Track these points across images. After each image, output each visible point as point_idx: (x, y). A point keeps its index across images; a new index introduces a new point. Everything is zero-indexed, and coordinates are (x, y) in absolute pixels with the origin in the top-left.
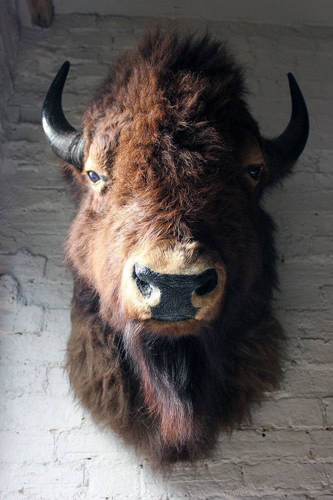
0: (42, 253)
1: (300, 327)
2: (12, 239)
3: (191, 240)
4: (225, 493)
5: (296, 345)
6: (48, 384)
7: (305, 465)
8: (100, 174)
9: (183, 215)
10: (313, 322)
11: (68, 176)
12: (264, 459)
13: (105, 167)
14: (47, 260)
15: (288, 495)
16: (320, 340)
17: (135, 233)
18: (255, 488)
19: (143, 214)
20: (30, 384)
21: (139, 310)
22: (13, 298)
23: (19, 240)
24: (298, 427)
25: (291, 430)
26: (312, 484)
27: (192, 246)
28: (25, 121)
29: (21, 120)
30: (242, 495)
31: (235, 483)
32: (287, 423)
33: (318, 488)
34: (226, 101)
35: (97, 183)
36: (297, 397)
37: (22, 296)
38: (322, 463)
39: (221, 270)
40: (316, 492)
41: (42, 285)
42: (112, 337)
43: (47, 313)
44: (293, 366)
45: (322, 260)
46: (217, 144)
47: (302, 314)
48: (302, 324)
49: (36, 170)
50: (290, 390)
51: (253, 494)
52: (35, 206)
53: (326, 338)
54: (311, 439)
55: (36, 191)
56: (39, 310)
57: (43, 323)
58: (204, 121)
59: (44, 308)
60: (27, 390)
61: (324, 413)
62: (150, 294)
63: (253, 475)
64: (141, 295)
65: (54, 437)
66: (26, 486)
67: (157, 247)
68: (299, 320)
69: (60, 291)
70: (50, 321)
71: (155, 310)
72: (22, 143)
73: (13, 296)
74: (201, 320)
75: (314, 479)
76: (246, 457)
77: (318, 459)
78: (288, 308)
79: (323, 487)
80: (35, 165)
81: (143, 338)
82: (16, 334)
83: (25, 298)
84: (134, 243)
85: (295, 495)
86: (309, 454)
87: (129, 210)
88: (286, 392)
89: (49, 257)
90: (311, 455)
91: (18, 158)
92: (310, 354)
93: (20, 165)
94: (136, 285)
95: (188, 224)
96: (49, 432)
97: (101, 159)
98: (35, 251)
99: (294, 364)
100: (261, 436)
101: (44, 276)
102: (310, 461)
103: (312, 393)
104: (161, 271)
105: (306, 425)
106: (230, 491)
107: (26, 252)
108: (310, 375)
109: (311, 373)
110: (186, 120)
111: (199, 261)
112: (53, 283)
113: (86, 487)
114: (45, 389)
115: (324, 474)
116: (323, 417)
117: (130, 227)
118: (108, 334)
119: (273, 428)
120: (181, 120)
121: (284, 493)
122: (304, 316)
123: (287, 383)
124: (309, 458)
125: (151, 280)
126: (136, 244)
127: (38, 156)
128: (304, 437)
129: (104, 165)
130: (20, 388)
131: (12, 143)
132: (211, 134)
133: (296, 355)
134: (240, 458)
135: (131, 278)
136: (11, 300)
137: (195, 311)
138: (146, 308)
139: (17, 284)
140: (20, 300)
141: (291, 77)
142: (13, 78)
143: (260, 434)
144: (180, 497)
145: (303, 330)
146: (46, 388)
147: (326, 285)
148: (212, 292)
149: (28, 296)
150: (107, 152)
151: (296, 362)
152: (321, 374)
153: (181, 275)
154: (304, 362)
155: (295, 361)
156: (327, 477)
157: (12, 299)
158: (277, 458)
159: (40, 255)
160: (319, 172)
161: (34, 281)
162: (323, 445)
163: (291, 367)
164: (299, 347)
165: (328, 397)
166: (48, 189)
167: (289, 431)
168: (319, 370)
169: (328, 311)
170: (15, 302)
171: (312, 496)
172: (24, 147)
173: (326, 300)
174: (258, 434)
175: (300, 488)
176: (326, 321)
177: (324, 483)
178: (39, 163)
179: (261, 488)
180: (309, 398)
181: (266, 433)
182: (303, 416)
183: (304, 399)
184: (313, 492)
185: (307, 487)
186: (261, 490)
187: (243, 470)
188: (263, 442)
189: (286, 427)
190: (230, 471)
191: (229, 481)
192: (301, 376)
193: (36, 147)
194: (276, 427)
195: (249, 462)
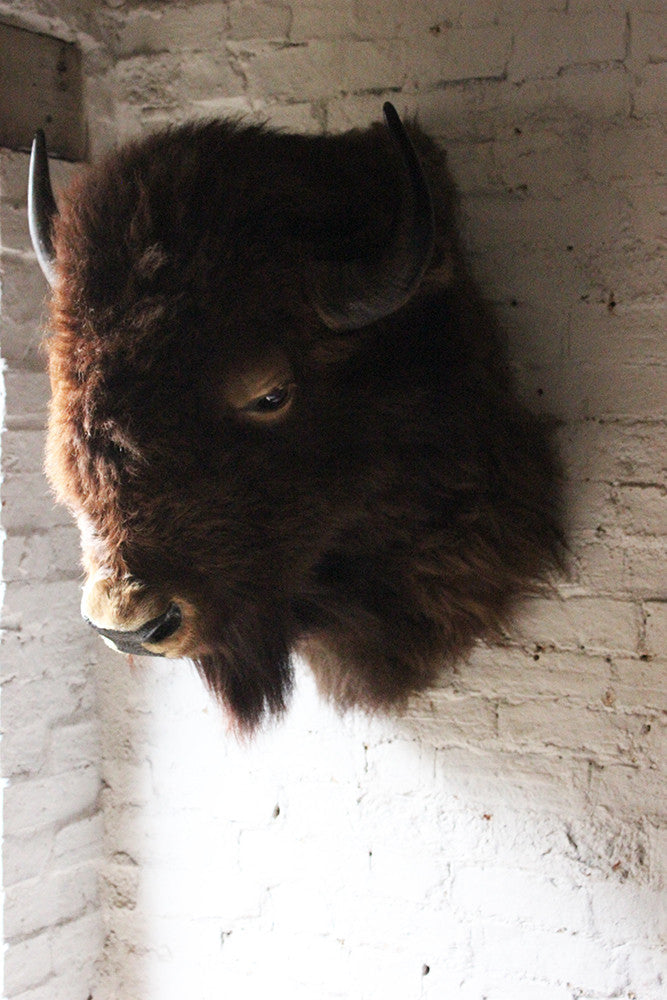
1: (623, 458)
3: (130, 580)
4: (468, 742)
5: (608, 496)
7: (597, 714)
10: (650, 449)
12: (532, 697)
15: (563, 756)
16: (654, 489)
18: (514, 741)
24: (594, 649)
25: (582, 652)
26: (602, 745)
30: (494, 747)
31: (484, 731)
32: (576, 641)
33: (612, 753)
36: (599, 596)
38: (626, 714)
39: (184, 604)
40: (608, 758)
44: (597, 536)
47: (629, 431)
48: (628, 453)
50: (587, 582)
51: (512, 747)
54: (612, 672)
61: (641, 628)
63: (513, 721)
68: (622, 445)
72: (138, 61)
75: (606, 737)
76: (505, 692)
77: (618, 708)
78: (606, 417)
79: (621, 751)
85: (574, 758)
86: (605, 697)
88: (580, 586)
90: (608, 699)
91: (137, 97)
92: (631, 516)
93: (144, 112)
99: (601, 533)
100: (532, 658)
102: (606, 708)
103: (627, 590)
105: (606, 647)
106: (476, 742)
108: (627, 556)
109: (630, 552)
111: (136, 611)
115: (625, 732)
116: (639, 636)
119: (553, 647)
121: (557, 753)
122: (633, 436)
123: (584, 569)
124: (604, 703)
127: (169, 88)
128: (602, 667)
131: (122, 64)
133: (605, 516)
134: (495, 691)
143: (531, 655)
144: (406, 740)
145: (628, 465)
151: (604, 531)
152: (649, 556)
153: (117, 631)
154: (619, 532)
155: (604, 528)
156: (629, 738)
158: (553, 697)
162: (630, 684)
163: (596, 539)
164: (613, 501)
165: (652, 600)
167: (578, 654)
168: (645, 546)
171: (601, 764)
174: (527, 654)
175: (583, 749)
177: (622, 746)
178: (174, 104)
179: (523, 741)
180: (619, 600)
181: (540, 654)
182: (604, 631)
183: (609, 601)
184: (603, 758)
185: (595, 748)
186: (523, 745)
187: (499, 711)
188: (534, 669)
189: (573, 648)
190: (478, 710)
191: (476, 726)
192: (612, 557)
193: (164, 66)
194: (558, 645)
195: (509, 699)
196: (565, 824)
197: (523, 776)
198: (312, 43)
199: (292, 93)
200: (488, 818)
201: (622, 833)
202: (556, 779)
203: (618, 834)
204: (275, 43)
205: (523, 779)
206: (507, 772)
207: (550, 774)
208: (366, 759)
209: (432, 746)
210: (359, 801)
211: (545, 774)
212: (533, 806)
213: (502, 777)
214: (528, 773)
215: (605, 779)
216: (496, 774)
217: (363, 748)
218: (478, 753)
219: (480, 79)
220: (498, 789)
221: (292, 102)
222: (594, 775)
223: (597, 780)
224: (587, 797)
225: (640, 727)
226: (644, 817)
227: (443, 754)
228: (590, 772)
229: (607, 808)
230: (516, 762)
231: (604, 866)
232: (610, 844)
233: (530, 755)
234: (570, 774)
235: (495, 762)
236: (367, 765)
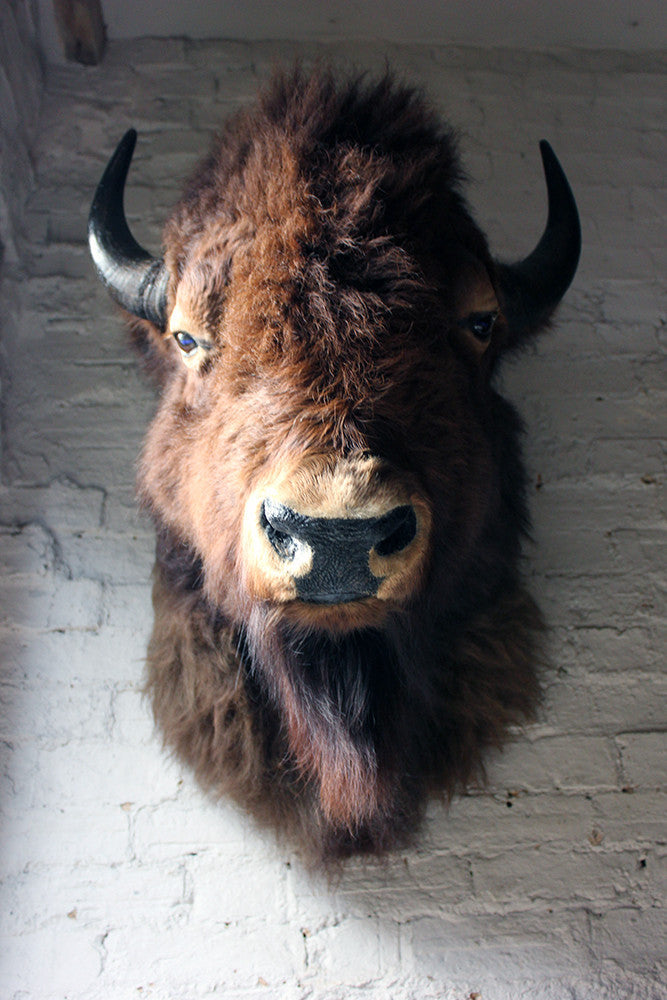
0: (96, 482)
1: (572, 607)
2: (42, 459)
3: (366, 455)
4: (441, 909)
5: (565, 639)
6: (115, 721)
7: (585, 856)
8: (196, 336)
9: (349, 410)
10: (597, 597)
11: (140, 340)
12: (511, 847)
13: (207, 324)
14: (106, 494)
15: (555, 909)
16: (609, 630)
17: (264, 443)
18: (494, 900)
19: (277, 410)
20: (82, 723)
21: (274, 585)
22: (46, 567)
23: (53, 460)
24: (571, 788)
25: (558, 794)
26: (596, 888)
27: (366, 465)
28: (59, 240)
29: (52, 238)
30: (471, 912)
31: (459, 892)
32: (551, 781)
33: (610, 896)
34: (424, 198)
35: (192, 352)
36: (569, 734)
37: (62, 562)
38: (615, 851)
39: (423, 508)
40: (605, 903)
41: (99, 543)
42: (228, 634)
43: (109, 593)
44: (560, 677)
45: (610, 483)
46: (409, 277)
47: (575, 583)
48: (577, 602)
49: (82, 330)
50: (556, 721)
51: (491, 910)
52: (81, 397)
53: (620, 626)
54: (596, 809)
55: (82, 368)
56: (93, 588)
57: (102, 611)
58: (384, 235)
59: (103, 584)
60: (77, 733)
61: (618, 761)
62: (293, 554)
63: (489, 877)
64: (277, 557)
65: (128, 816)
66: (80, 906)
67: (305, 469)
68: (571, 595)
69: (131, 551)
70: (115, 606)
71: (302, 583)
72: (53, 281)
73: (45, 563)
74: (388, 600)
75: (601, 880)
76: (477, 845)
77: (608, 845)
78: (551, 572)
79: (618, 893)
80: (79, 320)
81: (283, 635)
82: (54, 631)
83: (69, 567)
84: (263, 462)
85: (567, 909)
86: (592, 837)
87: (251, 402)
88: (549, 725)
89: (110, 489)
90: (595, 838)
91: (48, 308)
92: (591, 655)
93: (51, 322)
94: (268, 540)
95: (359, 426)
96: (119, 808)
97: (197, 309)
98: (84, 479)
99: (562, 674)
100: (505, 806)
101: (101, 525)
102: (594, 849)
103: (597, 726)
104: (312, 512)
105: (585, 783)
106: (450, 906)
107: (67, 481)
108: (592, 694)
109: (594, 690)
110: (352, 234)
111: (380, 492)
112: (119, 537)
113: (188, 905)
114: (109, 730)
115: (619, 871)
116: (618, 769)
117: (253, 434)
118: (221, 627)
119: (526, 791)
120: (342, 235)
121: (547, 907)
122: (580, 586)
123: (550, 709)
124: (592, 843)
125: (294, 529)
126: (266, 465)
127: (83, 305)
128: (582, 806)
129: (204, 319)
130: (64, 731)
131: (36, 282)
132: (397, 260)
133: (565, 657)
134: (466, 846)
135: (260, 526)
136: (42, 570)
137: (375, 583)
138: (286, 581)
139: (52, 542)
140: (59, 569)
141: (545, 147)
142: (34, 160)
143: (503, 802)
144: (359, 918)
145: (578, 613)
146: (112, 729)
147: (620, 529)
148: (407, 549)
149: (73, 561)
150: (209, 297)
151: (565, 672)
152: (613, 692)
153: (348, 519)
154: (581, 670)
155: (564, 668)
156: (624, 877)
157: (43, 568)
158: (533, 844)
159: (94, 487)
160: (604, 321)
161: (84, 535)
162: (616, 819)
163: (557, 680)
164: (571, 643)
165: (624, 732)
166: (105, 365)
167: (555, 796)
168: (608, 683)
169: (623, 577)
170: (50, 573)
171: (597, 911)
172: (58, 287)
173: (619, 557)
174: (499, 802)
175: (576, 898)
176: (619, 595)
177: (619, 888)
178: (86, 316)
179: (505, 900)
180: (590, 735)
181: (513, 800)
182: (581, 768)
183: (582, 738)
184: (599, 903)
185: (589, 895)
186: (506, 903)
187: (473, 868)
188: (507, 816)
189: (549, 789)
190: (448, 869)
191: (448, 889)
192: (576, 695)
194: (532, 789)
195: (483, 853)
196: (569, 989)
197: (510, 939)
200: (473, 997)
201: (635, 989)
202: (550, 936)
203: (632, 992)
205: (513, 944)
206: (490, 937)
207: (541, 932)
208: (306, 949)
209: (393, 921)
211: (536, 933)
212: (528, 973)
213: (485, 945)
214: (516, 934)
215: (606, 926)
216: (477, 943)
217: (301, 935)
218: (454, 921)
220: (481, 960)
222: (593, 924)
223: (598, 929)
224: (591, 952)
225: (634, 864)
226: (658, 965)
227: (409, 927)
228: (589, 922)
229: (613, 959)
230: (500, 924)
233: (515, 915)
234: (566, 928)
235: (475, 928)
236: (307, 957)
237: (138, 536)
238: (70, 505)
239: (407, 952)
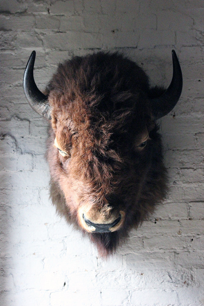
0: (26, 117)
1: (180, 161)
2: (7, 109)
3: (108, 206)
4: (134, 252)
5: (177, 172)
6: (40, 199)
7: (176, 237)
8: (62, 150)
9: (104, 195)
10: (189, 158)
12: (155, 235)
14: (30, 122)
15: (166, 252)
16: (191, 169)
18: (149, 249)
20: (31, 200)
22: (14, 150)
23: (10, 109)
24: (174, 218)
26: (178, 246)
27: (109, 209)
30: (142, 252)
31: (139, 247)
32: (168, 216)
33: (181, 248)
36: (175, 202)
37: (19, 148)
38: (185, 236)
39: (123, 213)
40: (180, 250)
41: (29, 139)
43: (35, 158)
44: (174, 184)
45: (199, 115)
47: (182, 153)
48: (182, 159)
49: (13, 54)
50: (171, 198)
51: (148, 252)
52: (17, 83)
53: (195, 168)
54: (180, 224)
55: (15, 70)
56: (29, 156)
57: (33, 164)
59: (32, 155)
60: (30, 203)
61: (189, 211)
62: (91, 227)
63: (149, 243)
65: (47, 227)
66: (36, 252)
67: (93, 210)
68: (180, 157)
69: (40, 142)
70: (37, 162)
73: (14, 149)
75: (179, 244)
76: (145, 234)
77: (182, 235)
78: (174, 149)
79: (184, 248)
80: (12, 50)
82: (19, 171)
83: (21, 149)
85: (169, 252)
88: (169, 200)
89: (31, 120)
90: (179, 233)
92: (184, 178)
96: (44, 225)
98: (22, 116)
100: (154, 223)
101: (29, 134)
102: (179, 236)
103: (184, 200)
104: (95, 222)
105: (178, 217)
106: (137, 251)
107: (16, 118)
108: (183, 189)
109: (184, 188)
111: (111, 216)
112: (36, 138)
113: (65, 251)
115: (185, 242)
116: (188, 213)
119: (160, 219)
121: (164, 251)
122: (184, 154)
123: (170, 194)
127: (12, 43)
128: (177, 223)
129: (65, 149)
130: (26, 202)
133: (176, 178)
134: (142, 235)
135: (83, 218)
136: (13, 152)
139: (14, 141)
140: (18, 151)
145: (182, 163)
146: (40, 202)
147: (200, 133)
149: (22, 146)
150: (66, 144)
151: (176, 183)
152: (190, 189)
153: (104, 224)
154: (181, 182)
155: (176, 182)
156: (186, 243)
158: (161, 234)
159: (25, 119)
161: (24, 137)
162: (186, 227)
163: (173, 185)
164: (178, 174)
165: (191, 202)
167: (169, 220)
168: (189, 186)
169: (198, 150)
170: (15, 153)
171: (178, 252)
172: (2, 36)
173: (198, 143)
174: (152, 222)
175: (172, 249)
176: (196, 157)
177: (184, 246)
178: (14, 48)
179: (152, 249)
180: (181, 203)
181: (157, 221)
182: (177, 212)
183: (179, 203)
184: (178, 250)
185: (176, 248)
186: (152, 250)
187: (144, 241)
188: (155, 226)
189: (167, 218)
190: (137, 241)
191: (137, 246)
192: (178, 190)
193: (10, 35)
194: (162, 218)
195: (147, 236)
196: (168, 272)
197: (153, 260)
198: (68, 32)
199: (61, 48)
200: (142, 274)
201: (186, 272)
202: (164, 259)
203: (184, 273)
204: (54, 31)
205: (153, 261)
206: (147, 259)
207: (162, 258)
208: (97, 262)
209: (121, 254)
210: (96, 276)
211: (160, 258)
212: (157, 268)
213: (146, 261)
214: (155, 258)
215: (179, 257)
216: (144, 260)
217: (96, 258)
218: (138, 255)
219: (128, 48)
220: (145, 265)
221: (60, 50)
222: (176, 256)
223: (177, 257)
224: (175, 263)
225: (190, 240)
226: (192, 266)
227: (126, 256)
228: (175, 255)
229: (181, 265)
230: (150, 256)
231: (181, 283)
232: (182, 276)
233: (155, 253)
234: (168, 257)
235: (143, 256)
236: (98, 264)
237: (42, 137)
238: (18, 127)
239: (125, 263)
